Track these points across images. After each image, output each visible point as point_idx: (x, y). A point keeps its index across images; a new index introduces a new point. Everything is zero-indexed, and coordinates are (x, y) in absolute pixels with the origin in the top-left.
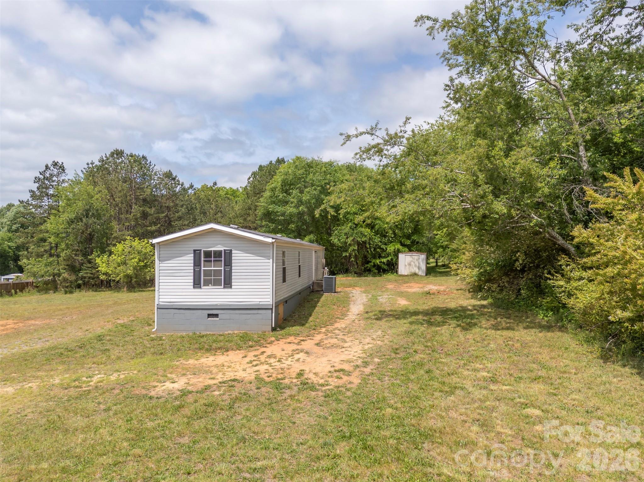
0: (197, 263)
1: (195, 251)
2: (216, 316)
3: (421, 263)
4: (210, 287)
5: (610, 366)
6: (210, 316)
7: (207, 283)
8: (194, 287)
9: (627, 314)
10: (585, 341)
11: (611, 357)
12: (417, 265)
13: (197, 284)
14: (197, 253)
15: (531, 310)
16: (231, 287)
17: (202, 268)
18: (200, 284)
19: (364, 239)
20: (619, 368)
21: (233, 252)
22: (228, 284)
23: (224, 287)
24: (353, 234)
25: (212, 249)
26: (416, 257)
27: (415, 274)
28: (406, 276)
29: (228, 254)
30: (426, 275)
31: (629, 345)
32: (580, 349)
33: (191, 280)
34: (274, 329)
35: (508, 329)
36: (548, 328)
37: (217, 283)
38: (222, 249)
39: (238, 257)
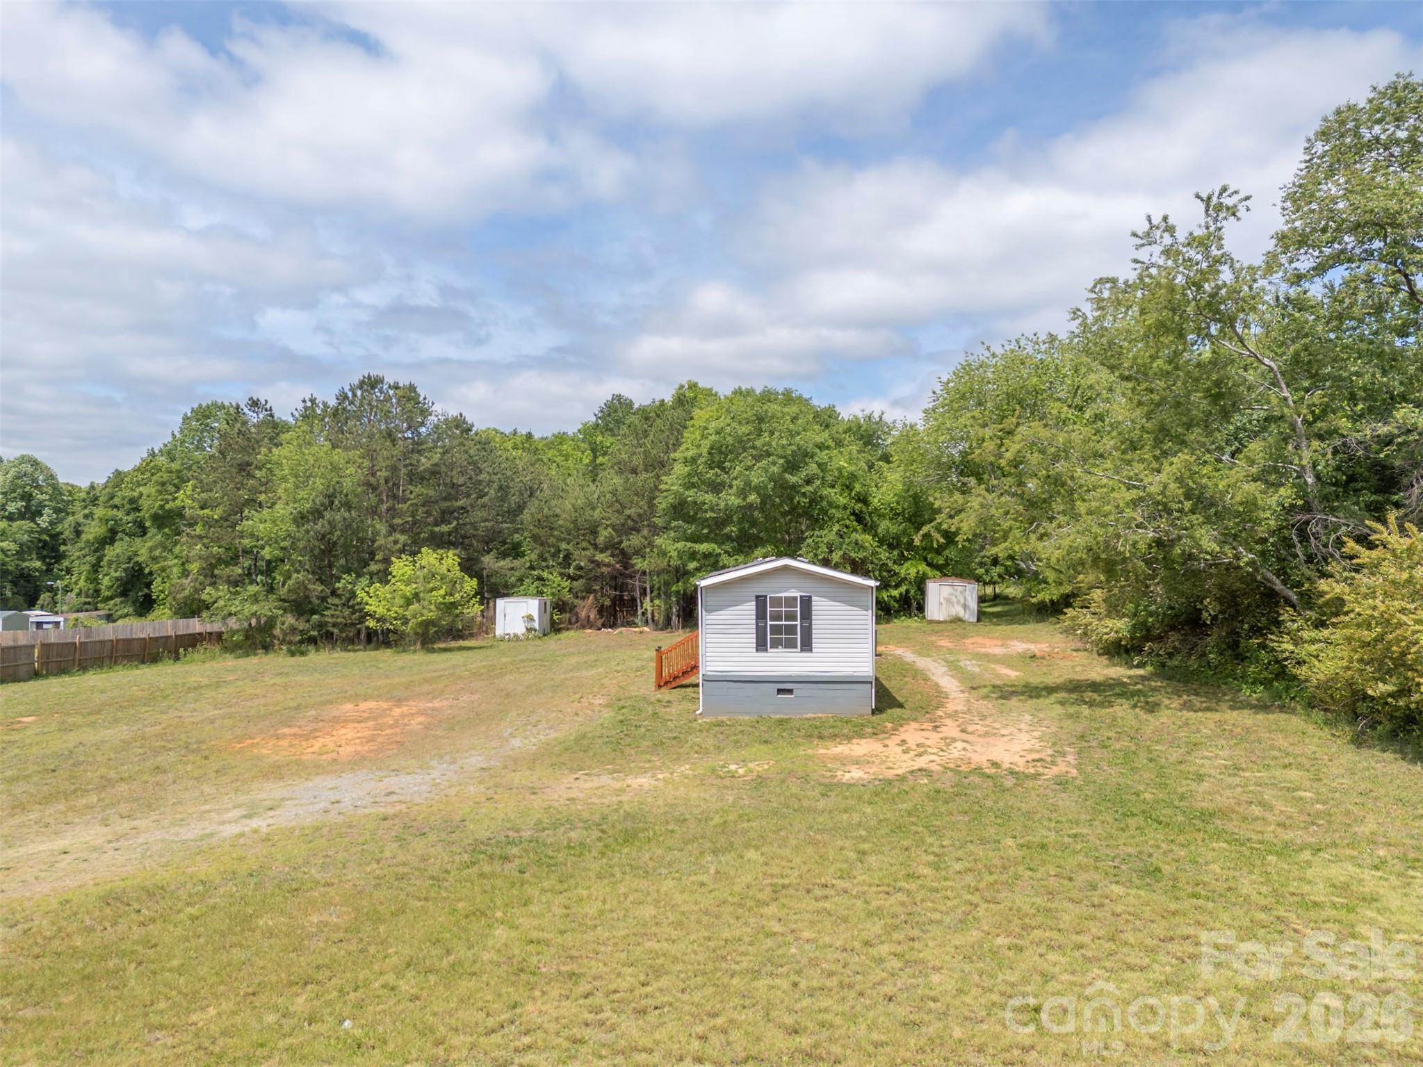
0: (761, 615)
1: (757, 597)
2: (790, 691)
3: (969, 599)
4: (780, 649)
5: (1365, 752)
6: (780, 691)
7: (776, 644)
8: (757, 650)
9: (1390, 688)
10: (1326, 723)
11: (1365, 741)
12: (962, 601)
13: (761, 645)
14: (761, 601)
15: (1225, 684)
16: (811, 650)
17: (769, 623)
18: (765, 645)
19: (861, 555)
20: (1379, 754)
21: (814, 598)
22: (807, 646)
23: (802, 650)
24: (841, 544)
25: (783, 595)
26: (960, 589)
27: (958, 620)
28: (939, 622)
29: (807, 603)
30: (979, 620)
31: (1387, 726)
32: (1318, 733)
33: (752, 639)
34: (873, 713)
35: (1208, 709)
36: (1263, 707)
37: (790, 644)
38: (798, 594)
39: (819, 604)
